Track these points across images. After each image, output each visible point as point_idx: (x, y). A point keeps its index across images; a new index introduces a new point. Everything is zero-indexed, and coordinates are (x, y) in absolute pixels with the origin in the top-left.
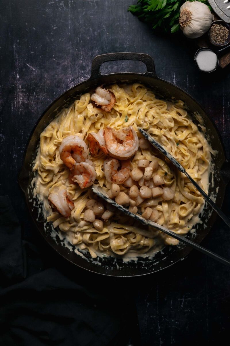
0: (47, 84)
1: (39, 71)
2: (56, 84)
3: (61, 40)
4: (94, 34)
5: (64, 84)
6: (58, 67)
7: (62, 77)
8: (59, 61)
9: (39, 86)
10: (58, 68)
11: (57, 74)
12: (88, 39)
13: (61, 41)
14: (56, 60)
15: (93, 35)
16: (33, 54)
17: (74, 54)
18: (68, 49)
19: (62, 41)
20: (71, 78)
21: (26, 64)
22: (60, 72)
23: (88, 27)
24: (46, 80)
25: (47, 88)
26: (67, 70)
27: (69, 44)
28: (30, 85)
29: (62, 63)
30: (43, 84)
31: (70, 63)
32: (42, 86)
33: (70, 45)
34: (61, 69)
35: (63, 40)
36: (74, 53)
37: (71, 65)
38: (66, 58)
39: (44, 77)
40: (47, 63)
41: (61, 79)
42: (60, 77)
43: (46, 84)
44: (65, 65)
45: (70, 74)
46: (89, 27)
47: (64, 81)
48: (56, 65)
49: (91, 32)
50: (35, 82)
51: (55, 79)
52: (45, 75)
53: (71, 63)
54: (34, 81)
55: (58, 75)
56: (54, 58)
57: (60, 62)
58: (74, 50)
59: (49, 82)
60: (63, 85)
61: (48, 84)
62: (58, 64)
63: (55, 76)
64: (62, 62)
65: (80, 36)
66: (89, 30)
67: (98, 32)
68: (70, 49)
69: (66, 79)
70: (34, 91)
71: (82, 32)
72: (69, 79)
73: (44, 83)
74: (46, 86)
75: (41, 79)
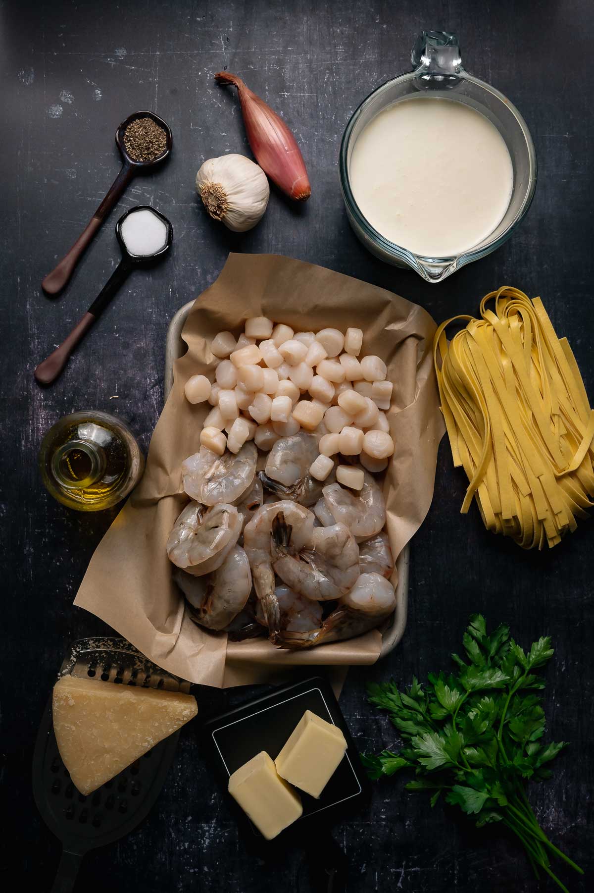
0: (100, 391)
1: (83, 361)
2: (122, 390)
3: (132, 293)
4: (205, 279)
5: (138, 390)
6: (124, 352)
7: (134, 375)
8: (127, 340)
9: (84, 395)
10: (124, 355)
11: (122, 369)
12: (193, 290)
13: (131, 295)
14: (122, 336)
15: (203, 282)
16: (70, 323)
17: (160, 324)
18: (148, 313)
19: (135, 294)
20: (155, 377)
21: (55, 345)
22: (129, 365)
23: (192, 265)
24: (98, 381)
25: (100, 400)
26: (145, 359)
27: (150, 302)
28: (64, 392)
29: (135, 344)
30: (90, 390)
31: (152, 344)
32: (89, 394)
33: (152, 303)
34: (132, 356)
35: (136, 292)
36: (161, 322)
37: (153, 349)
38: (144, 333)
39: (95, 374)
40: (102, 344)
41: (133, 379)
42: (130, 374)
43: (98, 391)
44: (141, 348)
45: (152, 368)
46: (195, 265)
47: (139, 383)
48: (121, 348)
49: (199, 274)
50: (74, 385)
51: (119, 379)
52: (96, 370)
53: (155, 344)
54: (71, 384)
55: (125, 371)
56: (117, 331)
57: (131, 341)
58: (160, 315)
59: (106, 386)
60: (137, 392)
61: (104, 390)
62: (126, 346)
63: (118, 372)
64: (135, 342)
65: (175, 283)
66: (193, 270)
67: (214, 275)
68: (152, 312)
69: (143, 380)
70: (73, 406)
71: (179, 274)
72: (150, 380)
73: (95, 387)
74: (98, 395)
75: (86, 380)
